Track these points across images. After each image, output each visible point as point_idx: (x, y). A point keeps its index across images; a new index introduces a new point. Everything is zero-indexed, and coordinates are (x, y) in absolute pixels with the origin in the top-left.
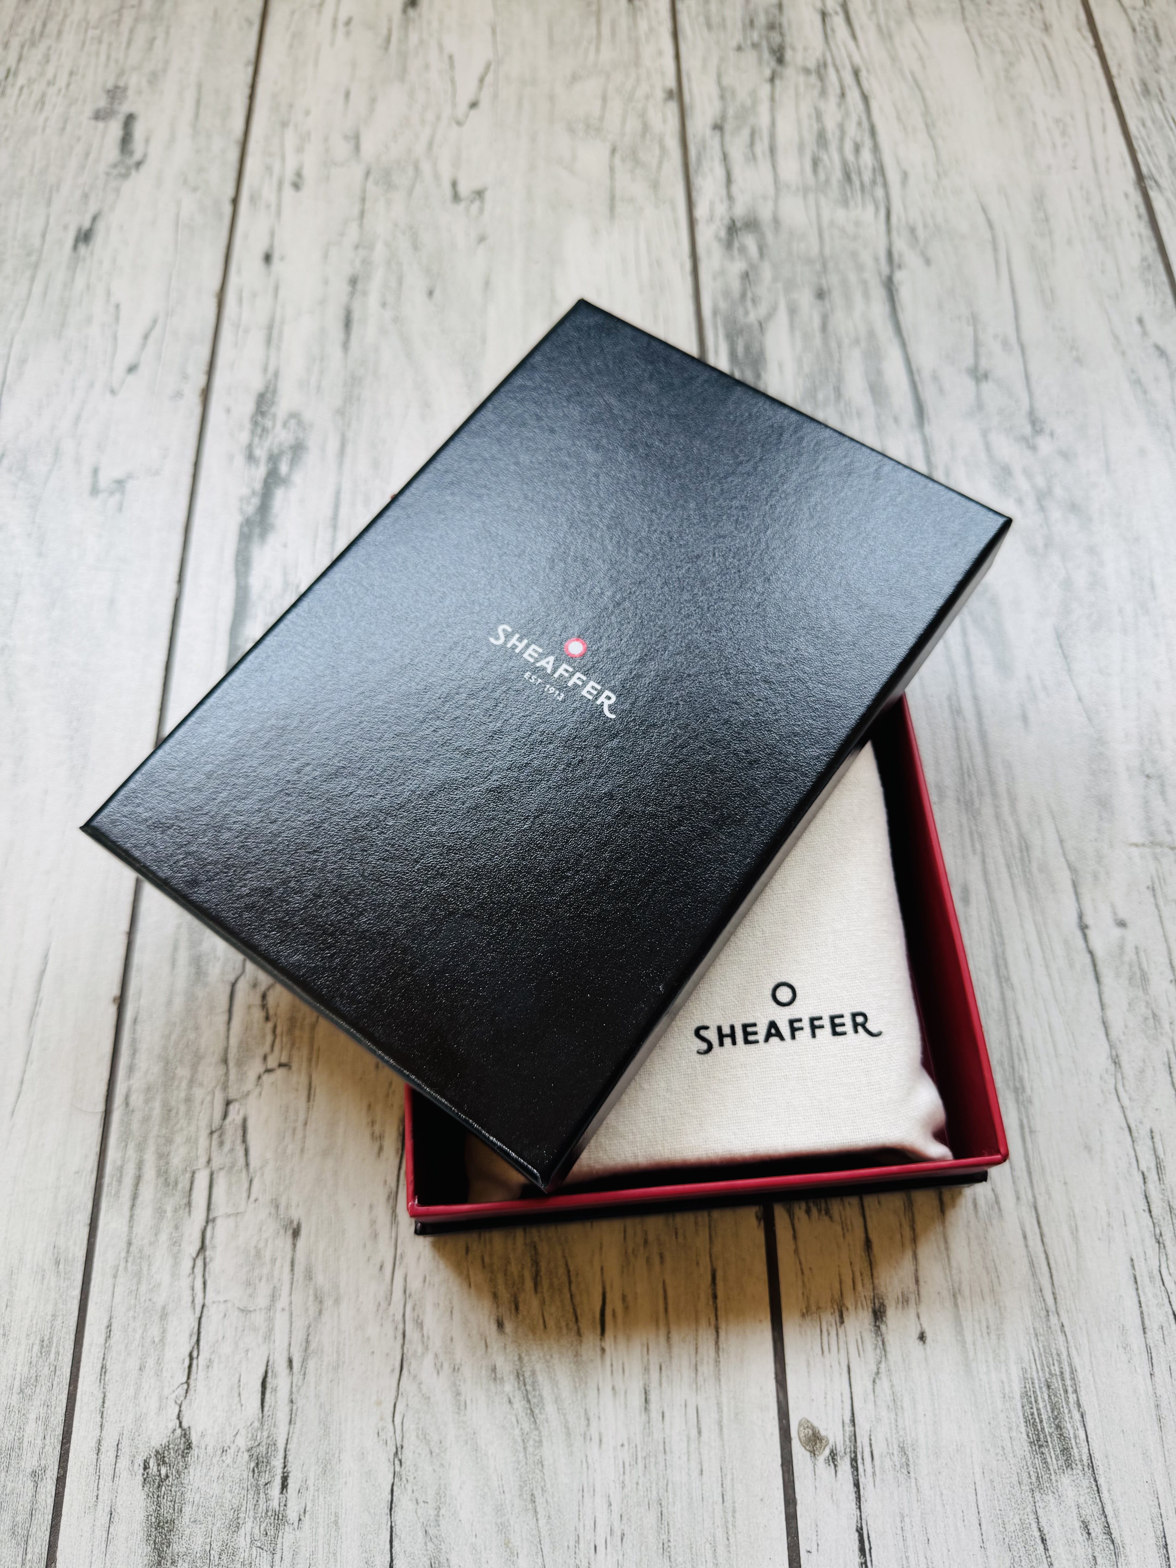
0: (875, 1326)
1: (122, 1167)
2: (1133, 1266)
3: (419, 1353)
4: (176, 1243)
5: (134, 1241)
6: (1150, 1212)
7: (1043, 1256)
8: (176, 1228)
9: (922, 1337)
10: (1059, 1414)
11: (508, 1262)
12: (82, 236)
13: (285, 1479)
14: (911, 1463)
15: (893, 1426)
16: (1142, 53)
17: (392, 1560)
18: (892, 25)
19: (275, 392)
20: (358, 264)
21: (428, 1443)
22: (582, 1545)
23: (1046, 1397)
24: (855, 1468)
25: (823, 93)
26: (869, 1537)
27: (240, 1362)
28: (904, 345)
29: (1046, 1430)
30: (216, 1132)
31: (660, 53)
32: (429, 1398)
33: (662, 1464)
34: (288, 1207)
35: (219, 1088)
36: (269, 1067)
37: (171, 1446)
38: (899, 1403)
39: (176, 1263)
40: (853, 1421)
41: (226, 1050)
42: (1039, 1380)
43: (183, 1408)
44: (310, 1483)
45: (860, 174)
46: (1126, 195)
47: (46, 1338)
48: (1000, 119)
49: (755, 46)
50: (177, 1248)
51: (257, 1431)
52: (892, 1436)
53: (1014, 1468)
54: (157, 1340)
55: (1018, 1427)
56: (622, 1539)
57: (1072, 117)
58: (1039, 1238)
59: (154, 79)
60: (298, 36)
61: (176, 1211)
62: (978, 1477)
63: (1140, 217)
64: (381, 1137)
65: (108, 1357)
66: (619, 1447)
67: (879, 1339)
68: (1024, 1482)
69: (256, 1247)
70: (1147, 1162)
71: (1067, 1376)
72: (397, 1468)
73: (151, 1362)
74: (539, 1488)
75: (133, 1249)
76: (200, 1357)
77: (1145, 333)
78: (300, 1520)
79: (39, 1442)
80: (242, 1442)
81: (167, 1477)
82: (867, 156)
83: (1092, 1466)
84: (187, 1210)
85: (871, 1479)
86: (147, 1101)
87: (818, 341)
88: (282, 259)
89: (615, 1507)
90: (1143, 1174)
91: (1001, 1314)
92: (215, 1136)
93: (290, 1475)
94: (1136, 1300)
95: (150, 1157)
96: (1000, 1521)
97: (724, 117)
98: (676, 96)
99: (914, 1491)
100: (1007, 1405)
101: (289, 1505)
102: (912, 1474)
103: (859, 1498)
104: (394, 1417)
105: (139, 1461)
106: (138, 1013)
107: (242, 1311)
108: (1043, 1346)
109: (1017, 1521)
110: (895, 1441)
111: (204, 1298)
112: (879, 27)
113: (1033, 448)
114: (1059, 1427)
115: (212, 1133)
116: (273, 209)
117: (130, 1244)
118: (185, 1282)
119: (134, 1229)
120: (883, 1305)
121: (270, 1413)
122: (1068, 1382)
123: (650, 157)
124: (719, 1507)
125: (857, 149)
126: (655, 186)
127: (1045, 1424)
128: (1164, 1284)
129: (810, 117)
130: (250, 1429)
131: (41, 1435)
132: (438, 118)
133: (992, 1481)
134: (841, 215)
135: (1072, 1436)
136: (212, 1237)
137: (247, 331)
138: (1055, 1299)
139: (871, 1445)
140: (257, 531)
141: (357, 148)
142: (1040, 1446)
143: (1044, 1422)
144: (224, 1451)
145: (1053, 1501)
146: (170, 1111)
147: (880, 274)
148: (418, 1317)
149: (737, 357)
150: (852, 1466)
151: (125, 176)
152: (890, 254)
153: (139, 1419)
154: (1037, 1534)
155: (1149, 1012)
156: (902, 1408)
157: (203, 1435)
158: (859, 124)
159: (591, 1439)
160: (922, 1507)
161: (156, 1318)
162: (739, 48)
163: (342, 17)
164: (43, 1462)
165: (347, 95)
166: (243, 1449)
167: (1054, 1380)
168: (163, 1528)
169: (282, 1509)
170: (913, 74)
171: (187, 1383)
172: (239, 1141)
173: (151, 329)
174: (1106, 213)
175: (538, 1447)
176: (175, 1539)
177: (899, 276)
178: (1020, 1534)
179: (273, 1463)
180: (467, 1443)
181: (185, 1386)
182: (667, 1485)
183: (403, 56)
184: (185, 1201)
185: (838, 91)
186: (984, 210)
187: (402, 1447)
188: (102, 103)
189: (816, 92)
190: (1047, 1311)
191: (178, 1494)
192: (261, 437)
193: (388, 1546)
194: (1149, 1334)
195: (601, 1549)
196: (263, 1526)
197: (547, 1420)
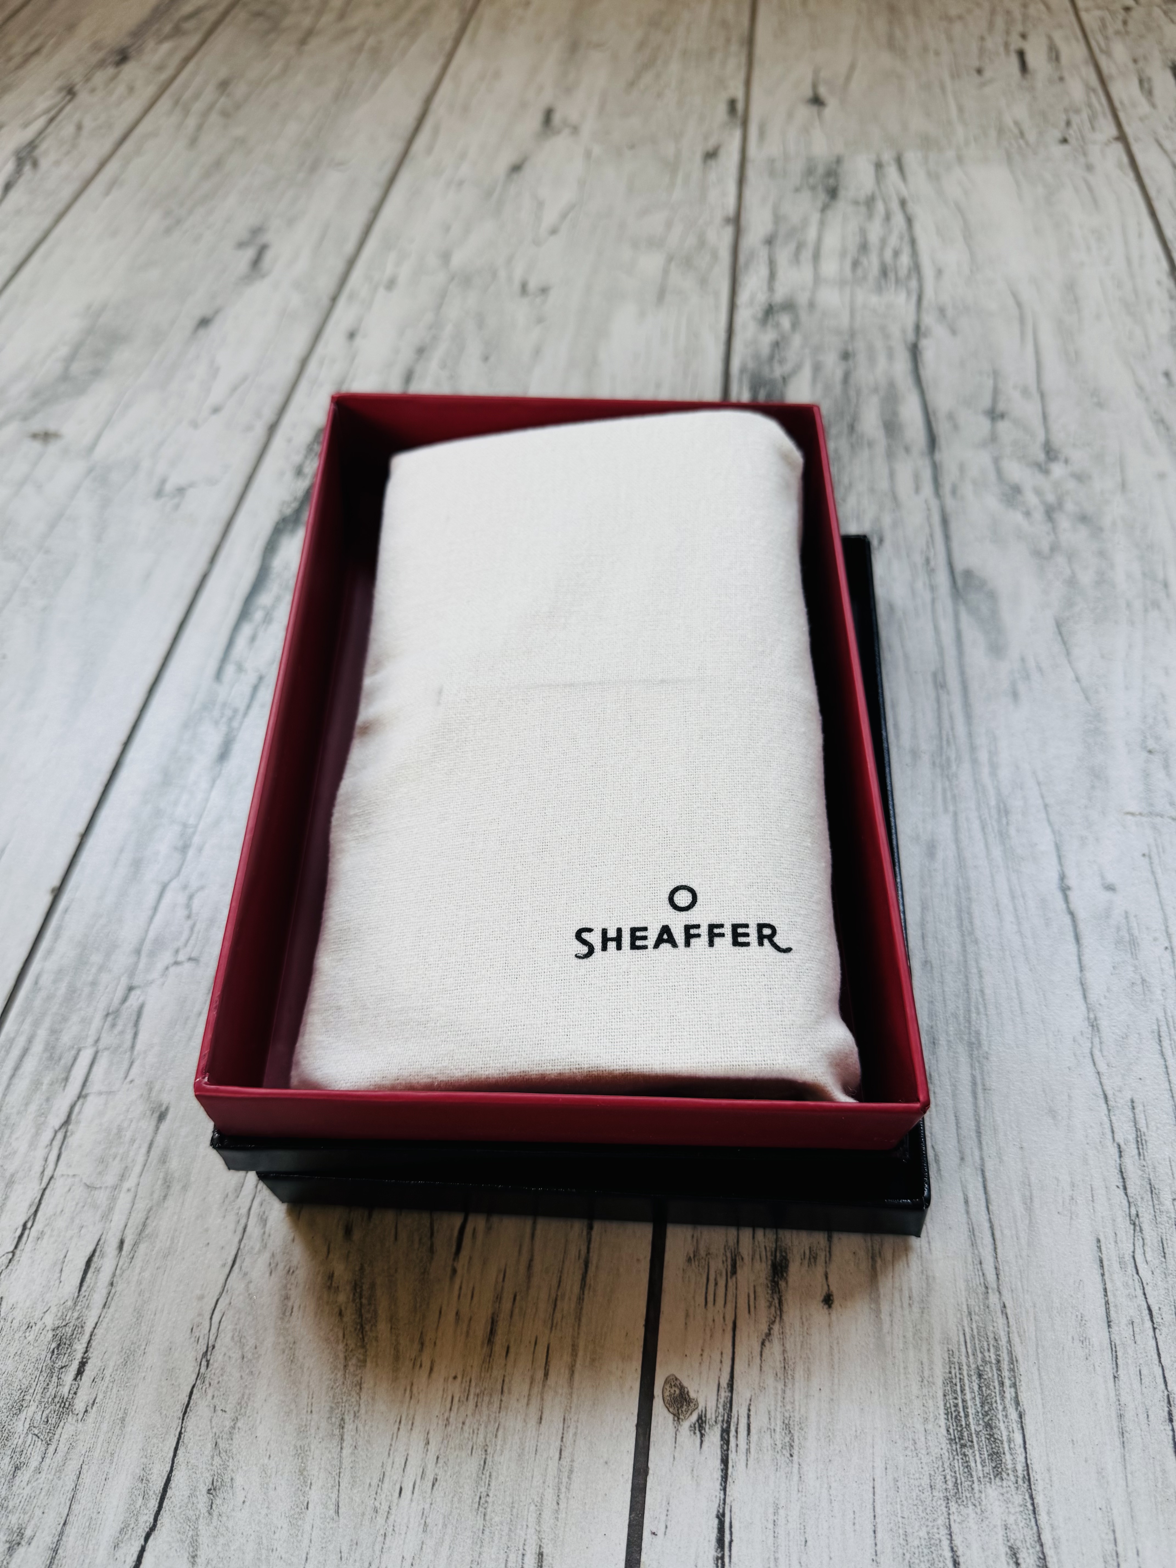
0: (773, 1281)
1: (14, 1038)
2: (1099, 1248)
3: (257, 1249)
4: (43, 1114)
6: (1125, 1188)
7: (987, 1225)
8: (48, 1100)
9: (828, 1300)
10: (990, 1410)
12: (203, 322)
13: (83, 1364)
14: (796, 1444)
15: (779, 1398)
17: (171, 1471)
18: (941, 169)
20: (427, 339)
21: (242, 1346)
22: (386, 1486)
23: (976, 1388)
24: (725, 1440)
25: (870, 218)
26: (731, 1527)
27: (71, 1238)
28: (922, 392)
29: (973, 1427)
30: (112, 1015)
31: (725, 191)
32: (254, 1299)
33: (496, 1404)
34: (160, 1092)
35: (125, 975)
36: (179, 959)
38: (790, 1372)
39: (37, 1134)
40: (731, 1386)
41: (142, 941)
42: (969, 1366)
44: (107, 1373)
45: (896, 270)
48: (1036, 231)
49: (812, 187)
50: (43, 1119)
51: (68, 1310)
52: (776, 1409)
55: (936, 1418)
56: (433, 1485)
57: (1109, 229)
58: (983, 1204)
59: (292, 221)
60: (416, 193)
61: (52, 1084)
62: (879, 1472)
63: (1171, 298)
66: (451, 1379)
67: (776, 1296)
68: (938, 1486)
69: (119, 1125)
70: (1125, 1133)
71: (1005, 1365)
72: (203, 1370)
74: (352, 1412)
76: (33, 1229)
77: (1171, 384)
78: (86, 1411)
80: (50, 1320)
82: (905, 260)
83: (1028, 1479)
84: (62, 1084)
85: (744, 1458)
86: (56, 981)
88: (364, 335)
89: (432, 1447)
90: (1119, 1146)
91: (928, 1284)
92: (110, 1017)
93: (89, 1361)
94: (1100, 1287)
95: (42, 1033)
96: (901, 1532)
97: (775, 234)
98: (733, 222)
99: (796, 1478)
100: (925, 1391)
101: (79, 1393)
102: (795, 1457)
103: (725, 1478)
104: (213, 1313)
106: (72, 905)
107: (88, 1187)
108: (978, 1327)
109: (923, 1534)
110: (779, 1416)
112: (928, 171)
113: (1046, 472)
114: (988, 1426)
115: (108, 1015)
116: (366, 303)
118: (39, 1151)
120: (784, 1258)
121: (87, 1294)
122: (1006, 1373)
123: (703, 262)
124: (553, 1465)
125: (896, 255)
126: (703, 282)
127: (971, 1420)
128: (1138, 1273)
129: (854, 233)
130: (62, 1307)
132: (521, 241)
133: (896, 1480)
134: (874, 299)
135: (1005, 1438)
136: (79, 1112)
138: (998, 1275)
139: (749, 1416)
140: (290, 526)
141: (447, 261)
142: (963, 1446)
143: (971, 1417)
144: (29, 1327)
145: (972, 1514)
146: (74, 992)
147: (906, 343)
148: (264, 1212)
150: (722, 1438)
151: (250, 283)
152: (918, 328)
154: (948, 1556)
155: (1138, 977)
156: (793, 1378)
157: (13, 1308)
158: (901, 236)
159: (421, 1366)
160: (804, 1499)
162: (797, 190)
165: (448, 228)
166: (49, 1327)
167: (988, 1368)
169: (71, 1396)
170: (956, 202)
172: (131, 1024)
173: (240, 384)
174: (1137, 297)
175: (360, 1367)
177: (924, 343)
178: (926, 1552)
179: (75, 1346)
180: (284, 1352)
181: (10, 1255)
182: (498, 1429)
183: (501, 202)
184: (62, 1076)
185: (884, 215)
186: (1015, 295)
187: (214, 1347)
188: (246, 237)
189: (863, 217)
190: (987, 1288)
192: (312, 459)
193: (171, 1454)
194: (1115, 1329)
195: (407, 1492)
196: (47, 1412)
197: (376, 1339)
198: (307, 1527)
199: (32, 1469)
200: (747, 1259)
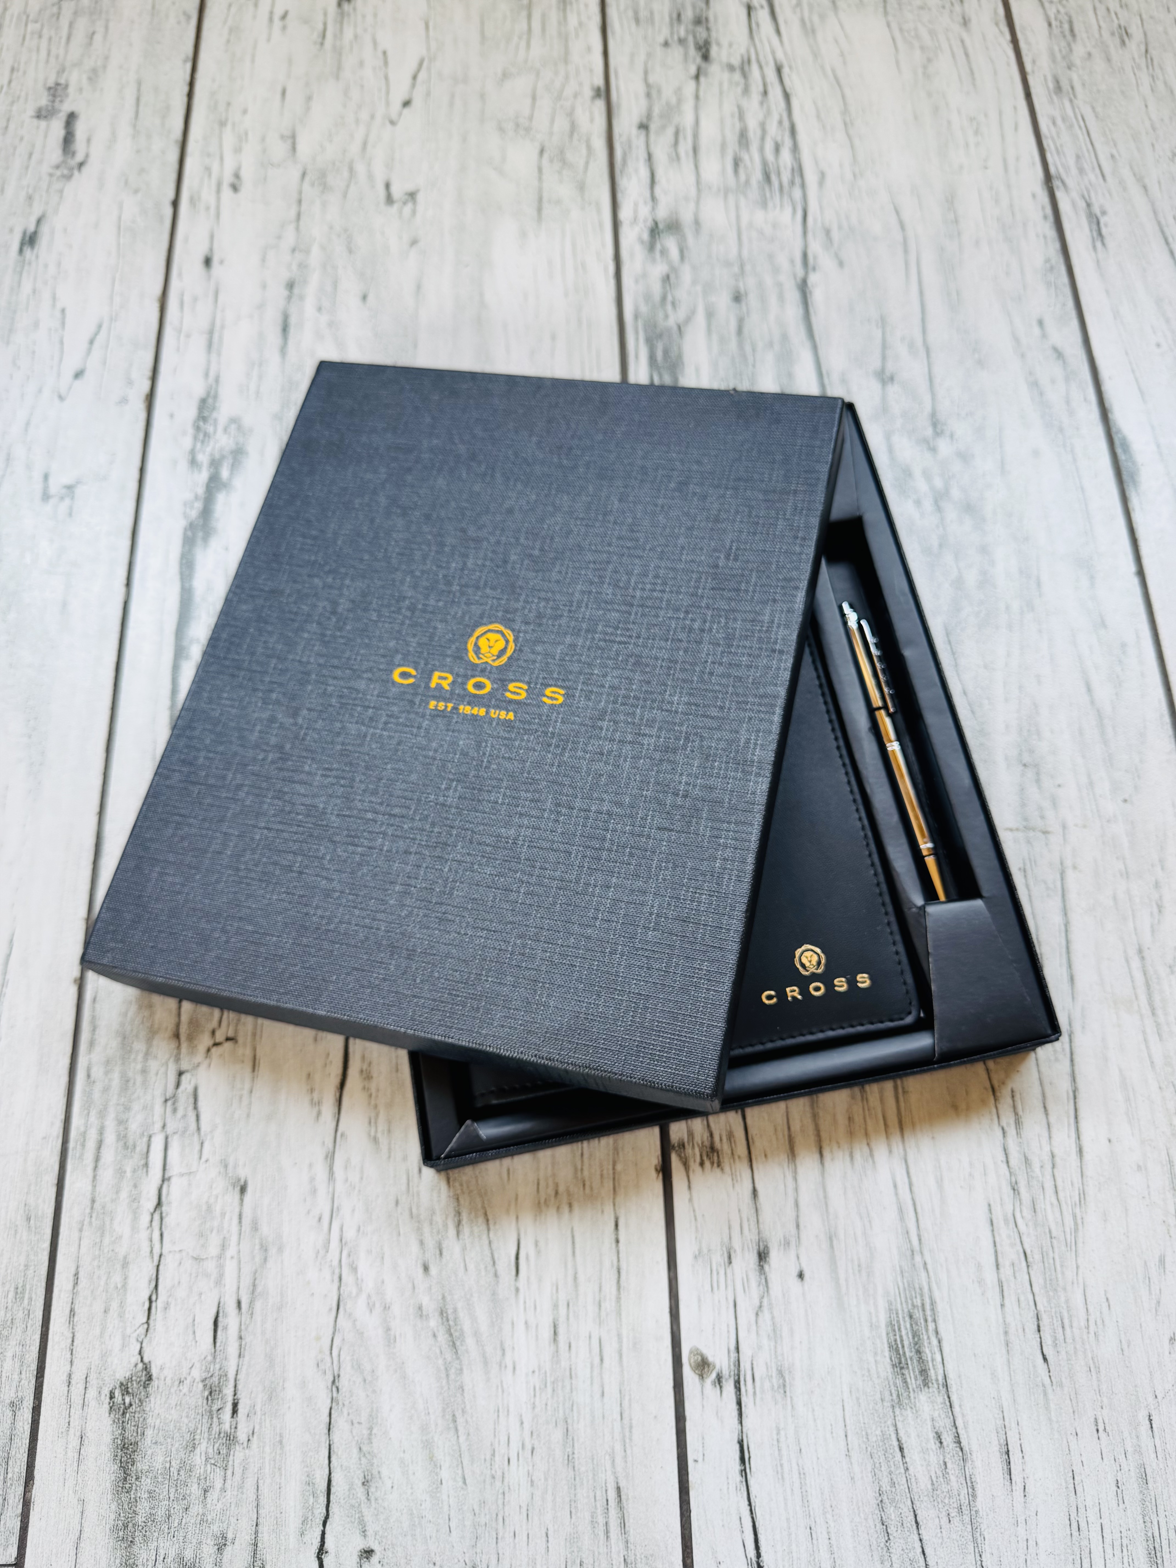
0: (760, 1265)
1: (85, 1132)
2: (990, 1210)
3: (354, 1294)
4: (135, 1200)
5: (97, 1199)
6: (1008, 1162)
7: (910, 1203)
8: (135, 1186)
9: (801, 1276)
10: (919, 1340)
11: (433, 1213)
12: (27, 238)
13: (235, 1406)
14: (787, 1384)
15: (773, 1352)
16: (1056, 48)
17: (330, 1474)
18: (816, 19)
19: (216, 397)
20: (294, 267)
21: (362, 1372)
22: (497, 1458)
23: (908, 1326)
24: (738, 1389)
25: (746, 90)
26: (748, 1448)
27: (194, 1304)
28: (815, 348)
29: (907, 1354)
30: (170, 1100)
31: (589, 49)
32: (362, 1333)
33: (568, 1387)
34: (235, 1166)
35: (172, 1060)
36: (217, 1041)
37: (134, 1378)
38: (778, 1333)
39: (136, 1218)
40: (737, 1349)
41: (177, 1026)
42: (903, 1311)
43: (144, 1345)
44: (258, 1408)
45: (779, 174)
46: (1034, 196)
47: (20, 1286)
48: (916, 118)
49: (682, 41)
50: (136, 1205)
51: (210, 1363)
52: (771, 1361)
53: (877, 1387)
54: (119, 1286)
55: (882, 1351)
56: (532, 1452)
57: (986, 115)
58: (907, 1187)
59: (94, 76)
60: (234, 30)
61: (134, 1171)
62: (846, 1395)
63: (1045, 217)
64: (319, 1103)
65: (76, 1302)
66: (530, 1374)
67: (763, 1277)
68: (887, 1399)
69: (207, 1202)
70: (1008, 1118)
71: (928, 1307)
72: (335, 1395)
73: (115, 1305)
74: (460, 1409)
75: (97, 1205)
76: (159, 1301)
77: (1044, 336)
78: (249, 1440)
79: (16, 1377)
80: (197, 1374)
81: (131, 1405)
82: (786, 156)
83: (946, 1384)
84: (145, 1170)
85: (752, 1399)
86: (106, 1073)
87: (733, 345)
88: (222, 262)
89: (526, 1425)
90: (1003, 1129)
91: (871, 1253)
92: (169, 1103)
93: (240, 1401)
94: (991, 1240)
95: (110, 1124)
96: (864, 1433)
97: (649, 116)
98: (603, 94)
99: (789, 1407)
100: (874, 1333)
101: (239, 1427)
102: (788, 1393)
103: (740, 1415)
104: (331, 1350)
105: (106, 1391)
106: (96, 993)
107: (196, 1259)
108: (908, 1282)
109: (878, 1432)
110: (774, 1365)
111: (162, 1248)
112: (803, 21)
113: (933, 450)
114: (918, 1352)
115: (166, 1101)
116: (213, 211)
117: (93, 1201)
118: (144, 1235)
119: (97, 1188)
120: (766, 1247)
121: (222, 1348)
122: (928, 1313)
123: (577, 157)
124: (617, 1424)
125: (777, 149)
126: (581, 187)
127: (906, 1349)
128: (1016, 1226)
129: (733, 116)
130: (204, 1362)
131: (18, 1371)
132: (373, 117)
133: (858, 1399)
134: (759, 216)
135: (929, 1359)
136: (168, 1194)
137: (188, 336)
138: (920, 1240)
139: (752, 1369)
140: (200, 534)
141: (294, 149)
142: (902, 1368)
143: (906, 1347)
144: (181, 1382)
145: (910, 1415)
146: (128, 1081)
147: (795, 278)
148: (353, 1262)
149: (656, 360)
150: (736, 1387)
151: (69, 177)
152: (805, 256)
153: (104, 1356)
154: (896, 1443)
156: (781, 1336)
157: (162, 1369)
158: (780, 122)
159: (506, 1367)
160: (796, 1421)
161: (118, 1267)
162: (666, 44)
163: (278, 12)
164: (20, 1394)
165: (284, 93)
166: (198, 1379)
167: (916, 1311)
168: (128, 1449)
169: (233, 1431)
170: (833, 71)
171: (147, 1323)
172: (191, 1108)
173: (96, 334)
174: (1013, 214)
175: (459, 1374)
176: (139, 1458)
177: (813, 278)
178: (881, 1444)
179: (224, 1392)
180: (396, 1372)
181: (146, 1326)
182: (572, 1405)
183: (338, 52)
184: (143, 1162)
185: (761, 88)
186: (897, 213)
187: (339, 1376)
188: (44, 101)
189: (739, 90)
190: (913, 1251)
191: (141, 1419)
192: (203, 442)
193: (327, 1462)
194: (1002, 1270)
195: (514, 1461)
196: (216, 1446)
197: (467, 1351)
198: (445, 1497)
199: (219, 1489)
200: (739, 1251)
